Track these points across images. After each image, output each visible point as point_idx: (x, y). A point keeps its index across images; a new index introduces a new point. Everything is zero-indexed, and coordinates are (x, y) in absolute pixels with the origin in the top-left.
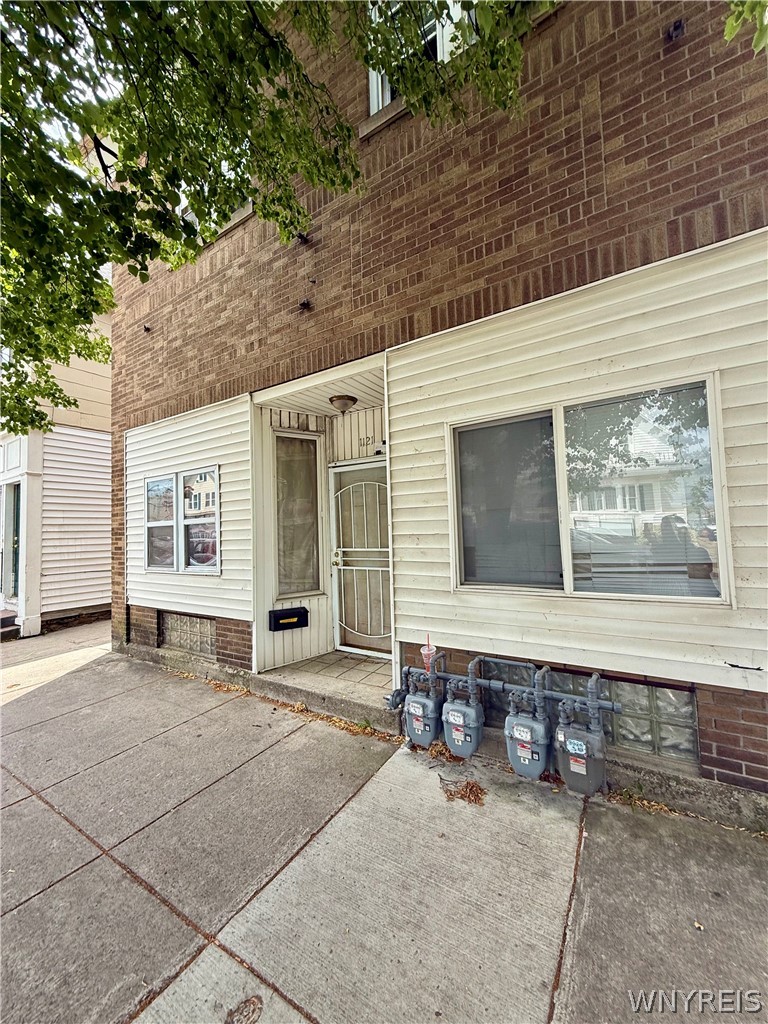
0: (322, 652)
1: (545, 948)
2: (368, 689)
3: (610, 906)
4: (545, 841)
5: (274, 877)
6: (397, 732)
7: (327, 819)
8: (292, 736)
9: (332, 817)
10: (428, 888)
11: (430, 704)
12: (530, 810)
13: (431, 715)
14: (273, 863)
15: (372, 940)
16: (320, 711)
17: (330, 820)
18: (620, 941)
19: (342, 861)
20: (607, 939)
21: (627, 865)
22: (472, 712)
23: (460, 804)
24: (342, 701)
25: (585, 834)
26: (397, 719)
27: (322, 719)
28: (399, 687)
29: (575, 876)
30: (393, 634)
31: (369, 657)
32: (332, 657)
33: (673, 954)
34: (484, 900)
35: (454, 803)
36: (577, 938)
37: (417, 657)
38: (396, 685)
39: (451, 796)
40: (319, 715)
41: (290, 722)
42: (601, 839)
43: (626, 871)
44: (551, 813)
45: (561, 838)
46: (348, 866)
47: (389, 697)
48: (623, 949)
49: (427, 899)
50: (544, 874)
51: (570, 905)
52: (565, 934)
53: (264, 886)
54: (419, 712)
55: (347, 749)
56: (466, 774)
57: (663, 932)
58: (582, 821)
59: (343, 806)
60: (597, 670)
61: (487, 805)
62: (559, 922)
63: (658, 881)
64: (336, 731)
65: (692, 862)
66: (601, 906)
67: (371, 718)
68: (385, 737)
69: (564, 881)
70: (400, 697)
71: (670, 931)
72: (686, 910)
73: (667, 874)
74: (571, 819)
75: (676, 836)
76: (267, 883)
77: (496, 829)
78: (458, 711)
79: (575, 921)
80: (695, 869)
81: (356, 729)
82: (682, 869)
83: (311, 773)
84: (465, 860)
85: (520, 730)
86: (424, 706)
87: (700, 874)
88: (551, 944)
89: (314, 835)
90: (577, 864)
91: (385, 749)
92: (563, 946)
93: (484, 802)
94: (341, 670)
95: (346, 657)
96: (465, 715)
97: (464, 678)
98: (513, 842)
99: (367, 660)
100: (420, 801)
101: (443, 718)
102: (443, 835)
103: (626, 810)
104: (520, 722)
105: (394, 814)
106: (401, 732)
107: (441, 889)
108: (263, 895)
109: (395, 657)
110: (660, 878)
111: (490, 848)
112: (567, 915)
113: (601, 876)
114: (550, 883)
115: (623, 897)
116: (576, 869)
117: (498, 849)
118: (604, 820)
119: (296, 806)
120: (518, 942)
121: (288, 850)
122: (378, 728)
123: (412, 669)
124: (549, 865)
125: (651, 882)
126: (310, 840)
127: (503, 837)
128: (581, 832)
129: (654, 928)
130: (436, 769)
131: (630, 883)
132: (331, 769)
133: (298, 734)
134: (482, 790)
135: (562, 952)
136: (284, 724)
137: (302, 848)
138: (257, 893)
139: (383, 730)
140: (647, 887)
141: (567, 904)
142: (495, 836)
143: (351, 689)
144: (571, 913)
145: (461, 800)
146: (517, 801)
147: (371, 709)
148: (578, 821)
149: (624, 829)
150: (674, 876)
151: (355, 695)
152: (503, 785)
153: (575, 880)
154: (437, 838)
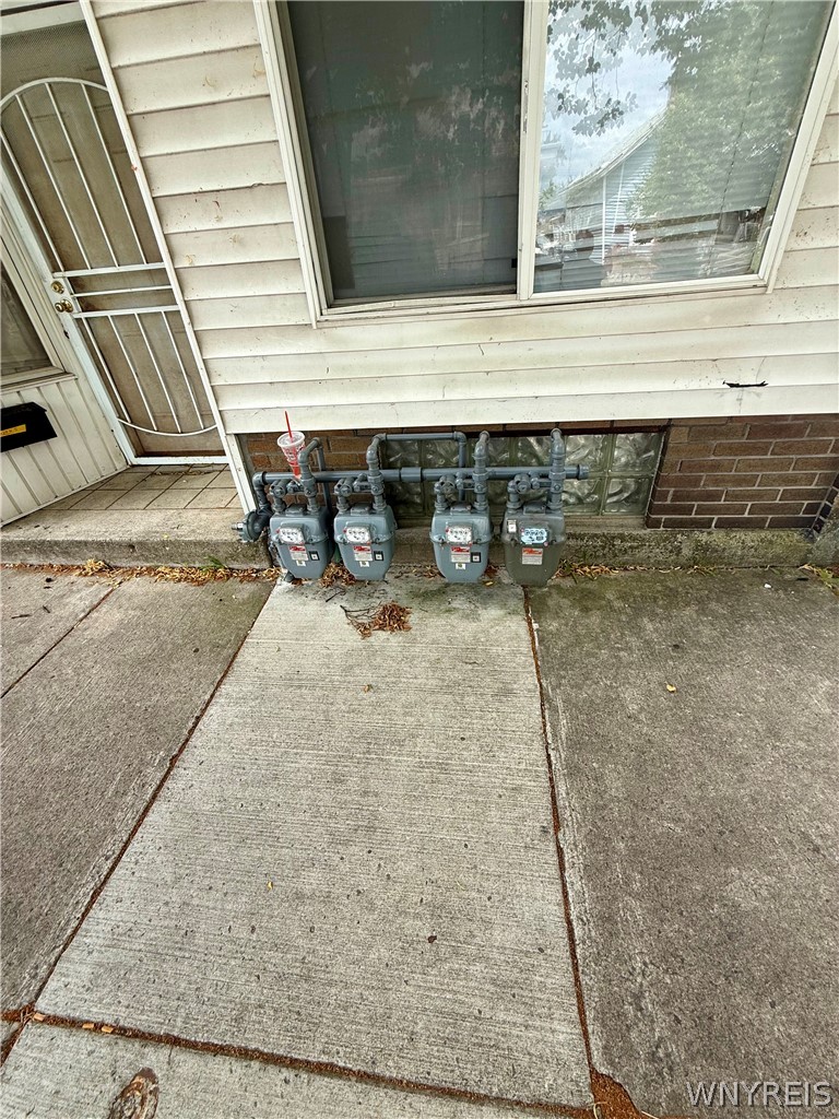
0: (108, 473)
1: (533, 783)
2: (204, 515)
3: (584, 701)
4: (494, 649)
5: (122, 853)
6: (266, 565)
7: (190, 725)
8: (94, 615)
9: (198, 719)
10: (371, 769)
11: (313, 522)
12: (467, 617)
13: (317, 538)
14: (114, 831)
15: (312, 880)
16: (134, 564)
17: (196, 725)
18: (605, 739)
19: (232, 782)
20: (593, 743)
21: (588, 646)
22: (380, 521)
23: (379, 637)
24: (164, 544)
25: (535, 626)
26: (261, 548)
27: (140, 574)
28: (253, 507)
29: (539, 680)
30: (219, 424)
31: (191, 466)
32: (127, 477)
33: (658, 730)
34: (446, 754)
35: (372, 639)
36: (563, 756)
37: (272, 455)
38: (248, 503)
39: (365, 631)
40: (132, 570)
41: (83, 593)
42: (553, 626)
43: (589, 654)
44: (492, 613)
45: (512, 639)
46: (245, 785)
47: (241, 526)
48: (611, 747)
49: (373, 784)
50: (506, 692)
51: (544, 718)
52: (549, 756)
53: (107, 877)
54: (298, 538)
55: (194, 610)
56: (376, 595)
57: (642, 709)
58: (527, 612)
59: (212, 696)
60: (557, 424)
61: (414, 628)
62: (538, 745)
63: (622, 654)
64: (168, 587)
65: (645, 620)
66: (575, 706)
67: (221, 555)
68: (249, 576)
69: (529, 691)
70: (260, 521)
71: (648, 706)
72: (656, 675)
73: (627, 643)
74: (514, 612)
75: (623, 597)
76: (112, 869)
77: (434, 656)
78: (359, 525)
79: (554, 735)
80: (650, 627)
81: (202, 575)
82: (638, 631)
83: (143, 663)
84: (408, 709)
85: (456, 531)
86: (303, 529)
87: (656, 630)
88: (538, 776)
89: (174, 759)
90: (537, 665)
91: (253, 593)
92: (550, 772)
93: (410, 624)
94: (150, 495)
95: (153, 474)
96: (370, 528)
97: (359, 474)
98: (459, 665)
99: (189, 471)
100: (325, 652)
101: (337, 538)
102: (370, 686)
103: (568, 583)
104: (453, 520)
105: (294, 681)
106: (273, 563)
107: (388, 762)
108: (109, 892)
109: (233, 457)
110: (622, 649)
111: (434, 682)
112: (545, 731)
113: (565, 670)
114: (516, 700)
115: (594, 686)
116: (538, 672)
117: (443, 680)
118: (550, 602)
119: (131, 723)
120: (500, 791)
121: (133, 800)
122: (235, 565)
123: (269, 476)
124: (508, 679)
125: (616, 657)
126: (170, 769)
127: (446, 663)
128: (530, 624)
129: (633, 708)
130: (335, 600)
131: (595, 666)
132: (177, 647)
133: (104, 608)
134: (403, 610)
135: (551, 779)
136: (73, 599)
137: (159, 787)
138: (96, 893)
139: (244, 567)
140: (613, 665)
141: (541, 719)
142: (435, 664)
143: (175, 520)
144: (548, 727)
145: (380, 632)
146: (449, 611)
147: (217, 544)
148: (523, 612)
149: (573, 606)
150: (634, 642)
151: (185, 530)
152: (426, 596)
153: (541, 685)
154: (362, 694)
